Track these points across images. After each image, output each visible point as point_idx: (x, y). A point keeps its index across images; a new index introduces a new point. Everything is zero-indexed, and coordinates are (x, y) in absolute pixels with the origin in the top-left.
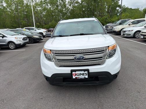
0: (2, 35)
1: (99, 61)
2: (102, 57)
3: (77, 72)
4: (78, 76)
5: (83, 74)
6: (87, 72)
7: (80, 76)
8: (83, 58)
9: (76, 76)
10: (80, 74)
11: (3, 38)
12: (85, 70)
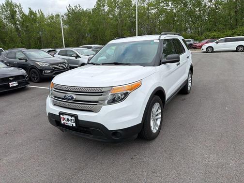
0: (76, 54)
1: (92, 106)
2: (97, 102)
3: (65, 116)
4: (66, 122)
5: (71, 120)
6: (73, 118)
7: (67, 122)
8: (73, 98)
9: (64, 121)
10: (68, 120)
11: (76, 58)
12: (72, 115)
